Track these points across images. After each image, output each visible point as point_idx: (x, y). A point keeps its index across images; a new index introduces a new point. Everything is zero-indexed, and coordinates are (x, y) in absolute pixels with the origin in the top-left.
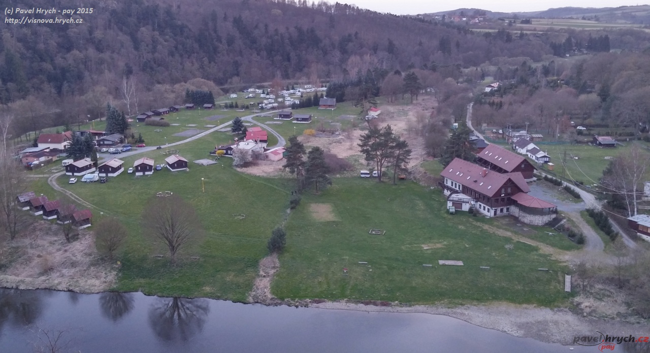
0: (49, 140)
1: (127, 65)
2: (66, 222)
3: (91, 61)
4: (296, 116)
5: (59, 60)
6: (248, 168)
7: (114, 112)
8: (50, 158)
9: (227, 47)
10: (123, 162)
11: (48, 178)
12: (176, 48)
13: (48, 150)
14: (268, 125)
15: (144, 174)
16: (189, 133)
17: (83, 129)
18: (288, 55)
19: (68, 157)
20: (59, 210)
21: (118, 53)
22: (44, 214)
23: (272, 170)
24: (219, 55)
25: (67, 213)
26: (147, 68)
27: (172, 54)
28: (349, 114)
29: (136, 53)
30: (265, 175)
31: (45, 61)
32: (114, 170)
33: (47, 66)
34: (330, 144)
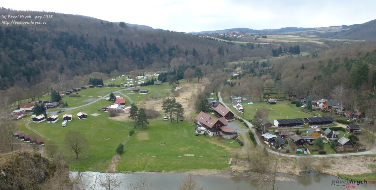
0: (25, 106)
1: (61, 66)
2: (34, 144)
3: (44, 64)
4: (141, 91)
5: (28, 65)
6: (114, 117)
7: (54, 92)
8: (26, 115)
9: (112, 54)
10: (58, 116)
11: (25, 124)
12: (86, 56)
13: (24, 111)
14: (128, 95)
15: (67, 121)
16: (90, 100)
17: (40, 99)
18: (143, 57)
19: (34, 114)
20: (31, 139)
21: (57, 60)
22: (24, 140)
23: (125, 118)
24: (107, 58)
25: (34, 140)
26: (71, 66)
27: (84, 59)
28: (167, 89)
29: (65, 59)
30: (121, 120)
31: (21, 66)
32: (54, 120)
33: (23, 68)
34: (154, 104)
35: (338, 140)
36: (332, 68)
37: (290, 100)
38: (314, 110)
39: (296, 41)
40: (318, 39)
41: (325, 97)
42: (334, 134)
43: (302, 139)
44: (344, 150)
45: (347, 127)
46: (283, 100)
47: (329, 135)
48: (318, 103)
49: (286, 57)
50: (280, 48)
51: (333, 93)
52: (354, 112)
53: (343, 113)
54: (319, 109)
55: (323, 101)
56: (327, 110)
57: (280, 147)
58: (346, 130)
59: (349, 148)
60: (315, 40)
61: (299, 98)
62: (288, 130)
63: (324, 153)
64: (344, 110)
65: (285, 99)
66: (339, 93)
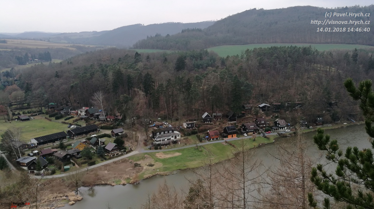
35: (105, 147)
36: (88, 75)
37: (47, 113)
38: (76, 120)
39: (45, 47)
40: (69, 45)
41: (86, 106)
42: (101, 142)
43: (67, 155)
44: (113, 155)
45: (112, 132)
46: (39, 114)
47: (96, 144)
48: (79, 112)
49: (35, 65)
50: (26, 55)
51: (93, 100)
52: (116, 116)
53: (106, 119)
54: (82, 119)
55: (85, 109)
56: (90, 119)
57: (43, 169)
58: (111, 136)
59: (116, 153)
60: (67, 45)
61: (58, 110)
62: (50, 148)
63: (93, 163)
64: (107, 115)
65: (40, 113)
66: (98, 99)
